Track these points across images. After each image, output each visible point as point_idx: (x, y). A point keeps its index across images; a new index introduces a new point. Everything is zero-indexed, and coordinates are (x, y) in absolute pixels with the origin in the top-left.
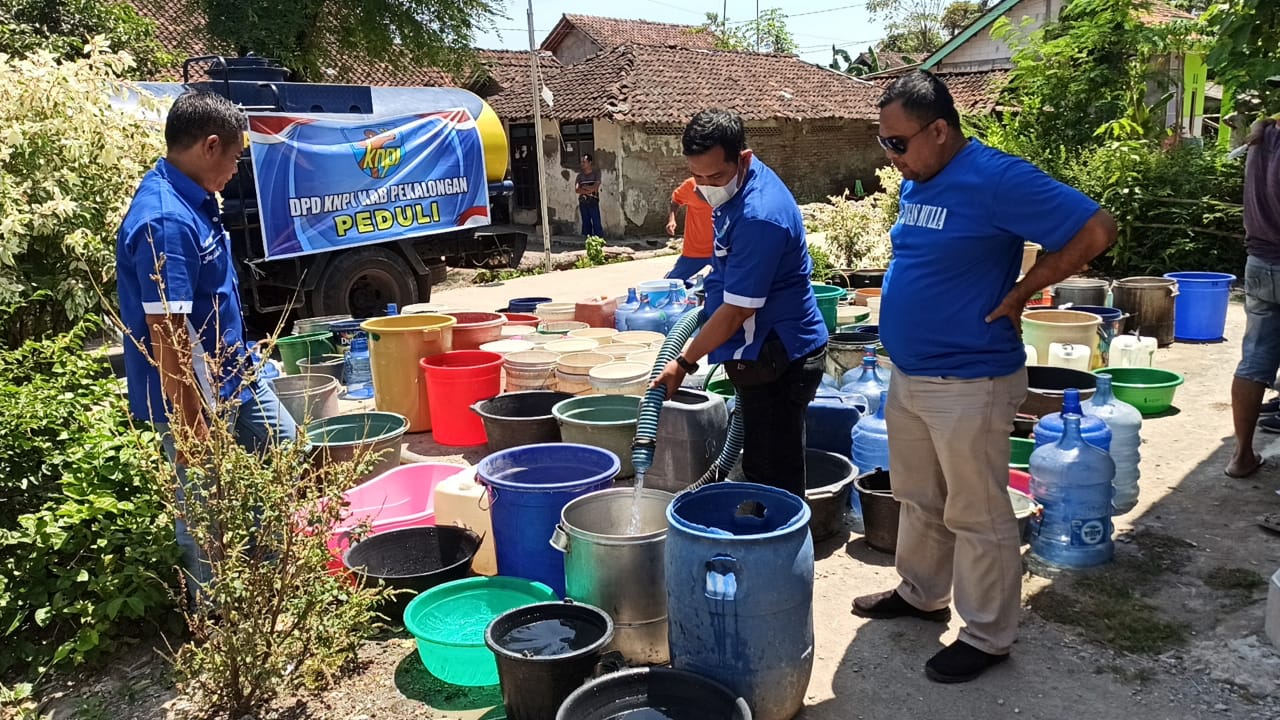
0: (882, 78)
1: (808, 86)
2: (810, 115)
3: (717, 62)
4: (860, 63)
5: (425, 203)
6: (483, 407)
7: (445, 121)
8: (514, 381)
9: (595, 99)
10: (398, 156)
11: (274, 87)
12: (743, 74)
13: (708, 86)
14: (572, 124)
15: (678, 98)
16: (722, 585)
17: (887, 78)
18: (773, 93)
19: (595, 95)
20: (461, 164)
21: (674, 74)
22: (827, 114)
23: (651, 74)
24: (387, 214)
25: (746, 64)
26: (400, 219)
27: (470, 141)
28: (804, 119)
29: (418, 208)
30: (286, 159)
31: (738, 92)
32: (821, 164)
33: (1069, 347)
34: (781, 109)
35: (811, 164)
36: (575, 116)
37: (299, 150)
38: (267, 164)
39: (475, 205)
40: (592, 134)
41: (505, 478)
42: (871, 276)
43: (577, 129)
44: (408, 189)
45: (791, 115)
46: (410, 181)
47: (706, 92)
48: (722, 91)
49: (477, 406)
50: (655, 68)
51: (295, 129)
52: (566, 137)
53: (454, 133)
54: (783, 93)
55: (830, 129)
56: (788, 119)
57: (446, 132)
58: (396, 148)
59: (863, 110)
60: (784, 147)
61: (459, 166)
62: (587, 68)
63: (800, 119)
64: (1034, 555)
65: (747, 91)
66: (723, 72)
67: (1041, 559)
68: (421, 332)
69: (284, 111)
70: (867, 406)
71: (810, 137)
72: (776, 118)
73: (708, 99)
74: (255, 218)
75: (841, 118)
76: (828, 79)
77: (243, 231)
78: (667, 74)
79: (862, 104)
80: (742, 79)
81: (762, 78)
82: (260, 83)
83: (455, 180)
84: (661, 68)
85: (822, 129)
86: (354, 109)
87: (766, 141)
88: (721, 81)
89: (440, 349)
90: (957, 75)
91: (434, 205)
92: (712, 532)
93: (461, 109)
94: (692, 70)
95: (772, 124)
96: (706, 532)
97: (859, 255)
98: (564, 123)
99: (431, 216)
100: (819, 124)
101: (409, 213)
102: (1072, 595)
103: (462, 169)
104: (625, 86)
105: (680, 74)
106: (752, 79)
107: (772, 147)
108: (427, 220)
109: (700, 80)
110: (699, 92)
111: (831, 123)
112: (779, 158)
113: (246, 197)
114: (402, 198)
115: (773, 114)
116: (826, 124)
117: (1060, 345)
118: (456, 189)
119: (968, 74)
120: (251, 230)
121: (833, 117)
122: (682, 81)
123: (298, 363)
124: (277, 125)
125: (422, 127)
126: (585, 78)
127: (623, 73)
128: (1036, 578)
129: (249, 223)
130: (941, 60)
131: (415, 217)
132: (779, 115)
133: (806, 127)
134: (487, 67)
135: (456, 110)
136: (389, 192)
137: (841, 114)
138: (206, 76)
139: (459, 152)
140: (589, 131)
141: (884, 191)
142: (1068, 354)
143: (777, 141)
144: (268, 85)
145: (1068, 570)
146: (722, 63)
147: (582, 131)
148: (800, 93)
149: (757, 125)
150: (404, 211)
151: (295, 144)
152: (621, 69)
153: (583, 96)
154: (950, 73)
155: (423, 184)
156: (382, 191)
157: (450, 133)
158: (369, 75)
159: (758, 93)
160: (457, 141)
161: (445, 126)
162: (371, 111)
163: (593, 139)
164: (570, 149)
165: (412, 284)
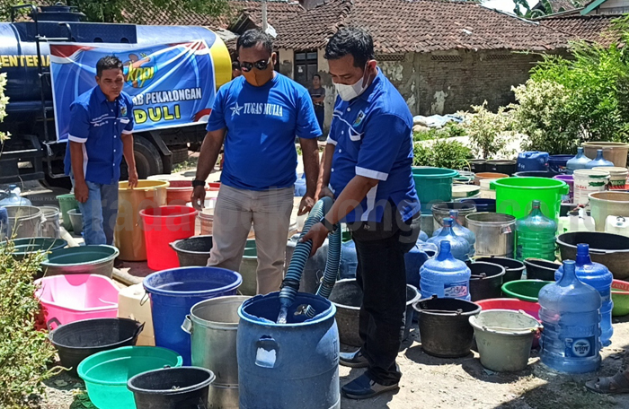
0: (548, 19)
1: (485, 25)
2: (485, 46)
3: (415, 8)
4: (538, 8)
5: (170, 105)
6: (178, 245)
7: (187, 49)
8: (205, 228)
9: (319, 34)
10: (152, 72)
11: (68, 26)
12: (434, 17)
13: (406, 25)
14: (303, 52)
15: (382, 34)
16: (266, 357)
17: (553, 19)
18: (457, 30)
19: (319, 32)
20: (198, 78)
21: (381, 17)
22: (498, 46)
23: (362, 16)
24: (143, 113)
25: (438, 9)
26: (152, 116)
27: (204, 62)
28: (480, 49)
29: (165, 109)
30: (73, 74)
31: (429, 29)
32: (494, 84)
33: (621, 219)
34: (461, 42)
35: (486, 83)
36: (303, 47)
37: (82, 68)
38: (61, 76)
39: (207, 107)
40: (317, 59)
41: (164, 288)
42: (497, 165)
43: (306, 56)
44: (158, 96)
45: (469, 47)
46: (160, 90)
47: (404, 29)
48: (416, 29)
49: (174, 244)
50: (367, 12)
51: (80, 54)
52: (297, 62)
53: (193, 57)
54: (464, 30)
55: (502, 57)
56: (467, 50)
57: (188, 56)
58: (150, 67)
59: (529, 43)
60: (465, 70)
61: (195, 80)
62: (317, 12)
63: (476, 50)
64: (541, 364)
65: (436, 29)
66: (419, 15)
67: (545, 367)
68: (143, 191)
69: (75, 41)
70: (436, 252)
71: (485, 63)
72: (457, 49)
73: (405, 34)
74: (51, 114)
75: (510, 49)
76: (502, 20)
77: (43, 123)
78: (375, 17)
79: (529, 38)
80: (433, 20)
81: (449, 19)
82: (60, 22)
83: (193, 90)
84: (371, 12)
85: (495, 57)
86: (124, 41)
87: (450, 66)
88: (417, 21)
89: (157, 203)
90: (608, 17)
91: (177, 107)
92: (261, 321)
93: (200, 41)
94: (395, 14)
95: (455, 53)
96: (256, 320)
97: (494, 150)
98: (297, 52)
99: (174, 115)
100: (493, 53)
101: (158, 111)
102: (556, 391)
103: (198, 82)
104: (341, 25)
105: (385, 16)
106: (442, 20)
107: (455, 70)
108: (172, 117)
109: (400, 21)
110: (398, 29)
111: (503, 53)
112: (460, 79)
113: (46, 99)
114: (154, 102)
115: (455, 46)
116: (499, 53)
117: (615, 217)
118: (193, 96)
119: (618, 16)
120: (48, 122)
121: (503, 49)
122: (386, 21)
123: (68, 212)
124: (69, 51)
125: (171, 52)
126: (315, 19)
127: (341, 16)
128: (537, 378)
129: (47, 117)
130: (599, 6)
131: (162, 115)
132: (459, 46)
133: (482, 55)
134: (247, 12)
135: (196, 41)
136: (145, 97)
137: (510, 46)
138: (28, 18)
139: (196, 70)
140: (314, 57)
141: (517, 102)
142: (619, 224)
143: (459, 65)
144: (65, 24)
145: (563, 375)
146: (418, 9)
147: (309, 57)
148: (478, 30)
149: (443, 54)
150: (154, 111)
151: (80, 65)
152: (340, 13)
153: (311, 32)
154: (603, 16)
155: (170, 93)
156: (140, 96)
157: (190, 57)
158: (154, 18)
159: (445, 30)
160: (195, 63)
161: (188, 52)
162: (136, 42)
163: (317, 63)
164: (300, 71)
165: (158, 162)
